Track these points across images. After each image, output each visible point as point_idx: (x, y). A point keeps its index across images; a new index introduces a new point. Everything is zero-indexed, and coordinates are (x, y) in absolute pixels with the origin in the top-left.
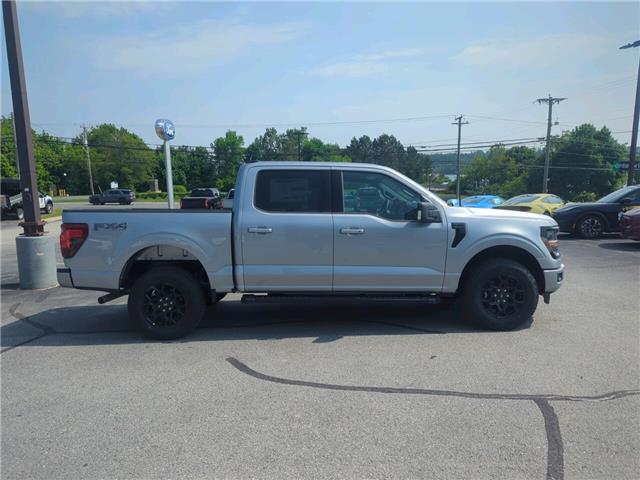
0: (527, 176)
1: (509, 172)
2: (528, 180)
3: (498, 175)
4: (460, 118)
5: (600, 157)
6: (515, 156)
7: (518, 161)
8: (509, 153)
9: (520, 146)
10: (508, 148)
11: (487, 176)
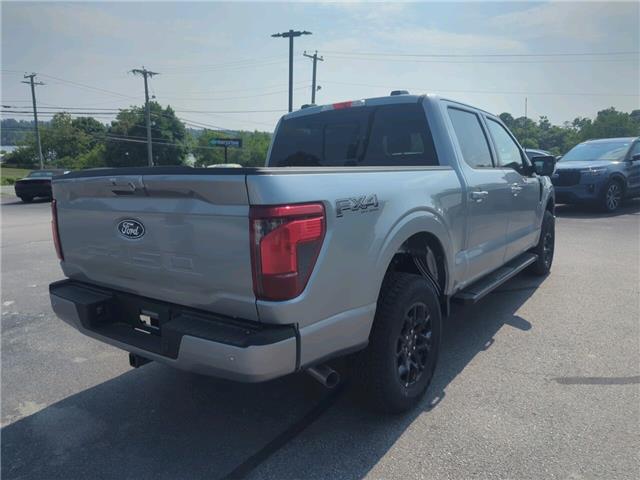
0: (104, 149)
1: (80, 145)
2: (105, 153)
3: (67, 147)
4: (32, 77)
5: (170, 134)
6: (83, 128)
7: (88, 132)
8: (76, 123)
9: (86, 116)
10: (74, 117)
11: (53, 148)
